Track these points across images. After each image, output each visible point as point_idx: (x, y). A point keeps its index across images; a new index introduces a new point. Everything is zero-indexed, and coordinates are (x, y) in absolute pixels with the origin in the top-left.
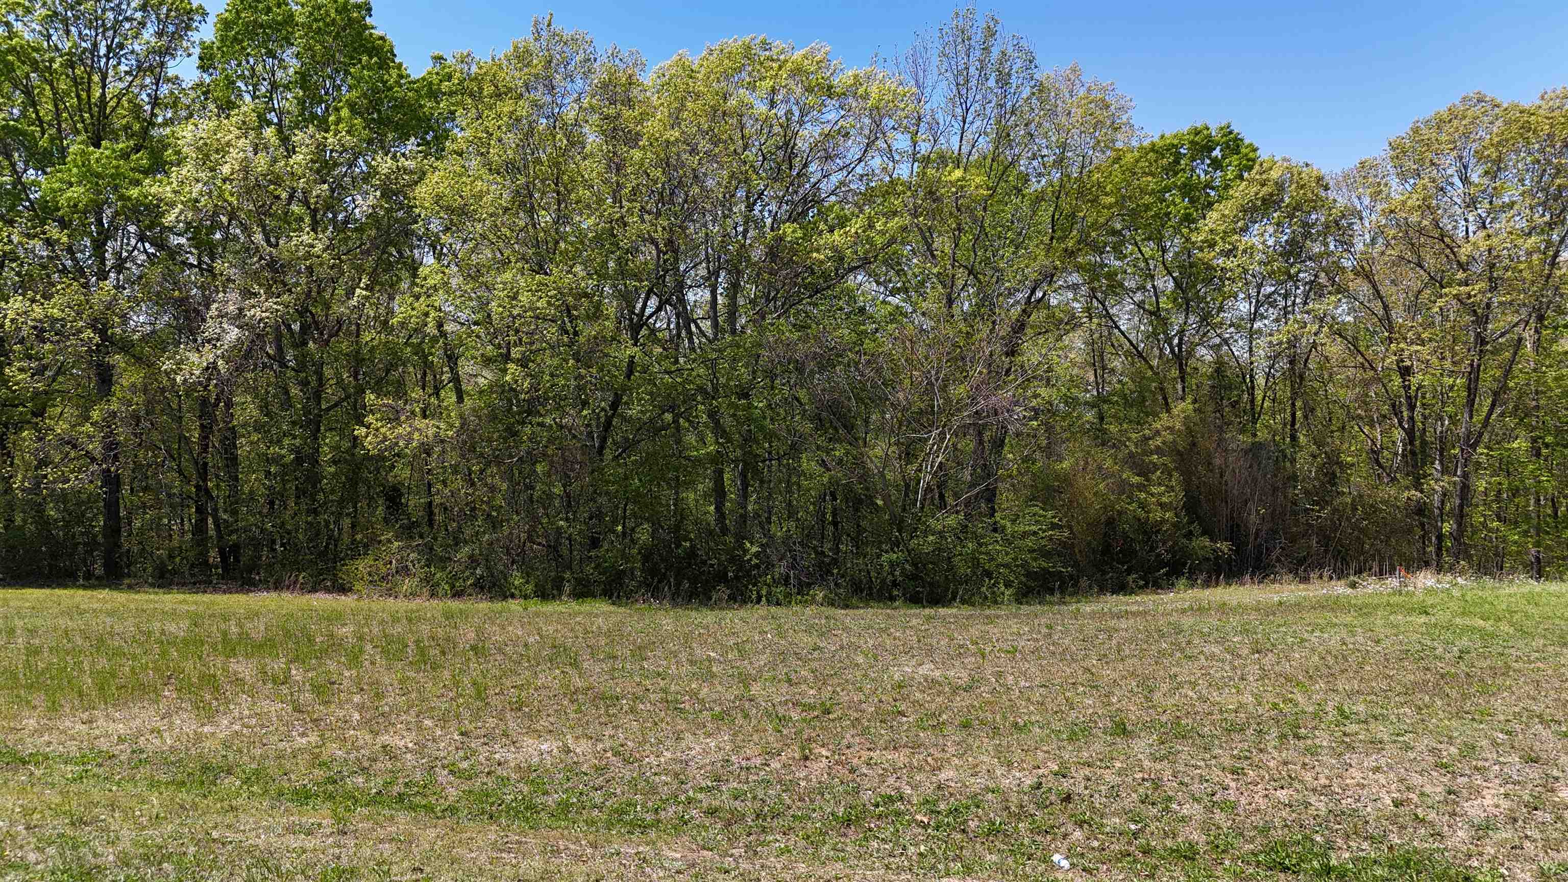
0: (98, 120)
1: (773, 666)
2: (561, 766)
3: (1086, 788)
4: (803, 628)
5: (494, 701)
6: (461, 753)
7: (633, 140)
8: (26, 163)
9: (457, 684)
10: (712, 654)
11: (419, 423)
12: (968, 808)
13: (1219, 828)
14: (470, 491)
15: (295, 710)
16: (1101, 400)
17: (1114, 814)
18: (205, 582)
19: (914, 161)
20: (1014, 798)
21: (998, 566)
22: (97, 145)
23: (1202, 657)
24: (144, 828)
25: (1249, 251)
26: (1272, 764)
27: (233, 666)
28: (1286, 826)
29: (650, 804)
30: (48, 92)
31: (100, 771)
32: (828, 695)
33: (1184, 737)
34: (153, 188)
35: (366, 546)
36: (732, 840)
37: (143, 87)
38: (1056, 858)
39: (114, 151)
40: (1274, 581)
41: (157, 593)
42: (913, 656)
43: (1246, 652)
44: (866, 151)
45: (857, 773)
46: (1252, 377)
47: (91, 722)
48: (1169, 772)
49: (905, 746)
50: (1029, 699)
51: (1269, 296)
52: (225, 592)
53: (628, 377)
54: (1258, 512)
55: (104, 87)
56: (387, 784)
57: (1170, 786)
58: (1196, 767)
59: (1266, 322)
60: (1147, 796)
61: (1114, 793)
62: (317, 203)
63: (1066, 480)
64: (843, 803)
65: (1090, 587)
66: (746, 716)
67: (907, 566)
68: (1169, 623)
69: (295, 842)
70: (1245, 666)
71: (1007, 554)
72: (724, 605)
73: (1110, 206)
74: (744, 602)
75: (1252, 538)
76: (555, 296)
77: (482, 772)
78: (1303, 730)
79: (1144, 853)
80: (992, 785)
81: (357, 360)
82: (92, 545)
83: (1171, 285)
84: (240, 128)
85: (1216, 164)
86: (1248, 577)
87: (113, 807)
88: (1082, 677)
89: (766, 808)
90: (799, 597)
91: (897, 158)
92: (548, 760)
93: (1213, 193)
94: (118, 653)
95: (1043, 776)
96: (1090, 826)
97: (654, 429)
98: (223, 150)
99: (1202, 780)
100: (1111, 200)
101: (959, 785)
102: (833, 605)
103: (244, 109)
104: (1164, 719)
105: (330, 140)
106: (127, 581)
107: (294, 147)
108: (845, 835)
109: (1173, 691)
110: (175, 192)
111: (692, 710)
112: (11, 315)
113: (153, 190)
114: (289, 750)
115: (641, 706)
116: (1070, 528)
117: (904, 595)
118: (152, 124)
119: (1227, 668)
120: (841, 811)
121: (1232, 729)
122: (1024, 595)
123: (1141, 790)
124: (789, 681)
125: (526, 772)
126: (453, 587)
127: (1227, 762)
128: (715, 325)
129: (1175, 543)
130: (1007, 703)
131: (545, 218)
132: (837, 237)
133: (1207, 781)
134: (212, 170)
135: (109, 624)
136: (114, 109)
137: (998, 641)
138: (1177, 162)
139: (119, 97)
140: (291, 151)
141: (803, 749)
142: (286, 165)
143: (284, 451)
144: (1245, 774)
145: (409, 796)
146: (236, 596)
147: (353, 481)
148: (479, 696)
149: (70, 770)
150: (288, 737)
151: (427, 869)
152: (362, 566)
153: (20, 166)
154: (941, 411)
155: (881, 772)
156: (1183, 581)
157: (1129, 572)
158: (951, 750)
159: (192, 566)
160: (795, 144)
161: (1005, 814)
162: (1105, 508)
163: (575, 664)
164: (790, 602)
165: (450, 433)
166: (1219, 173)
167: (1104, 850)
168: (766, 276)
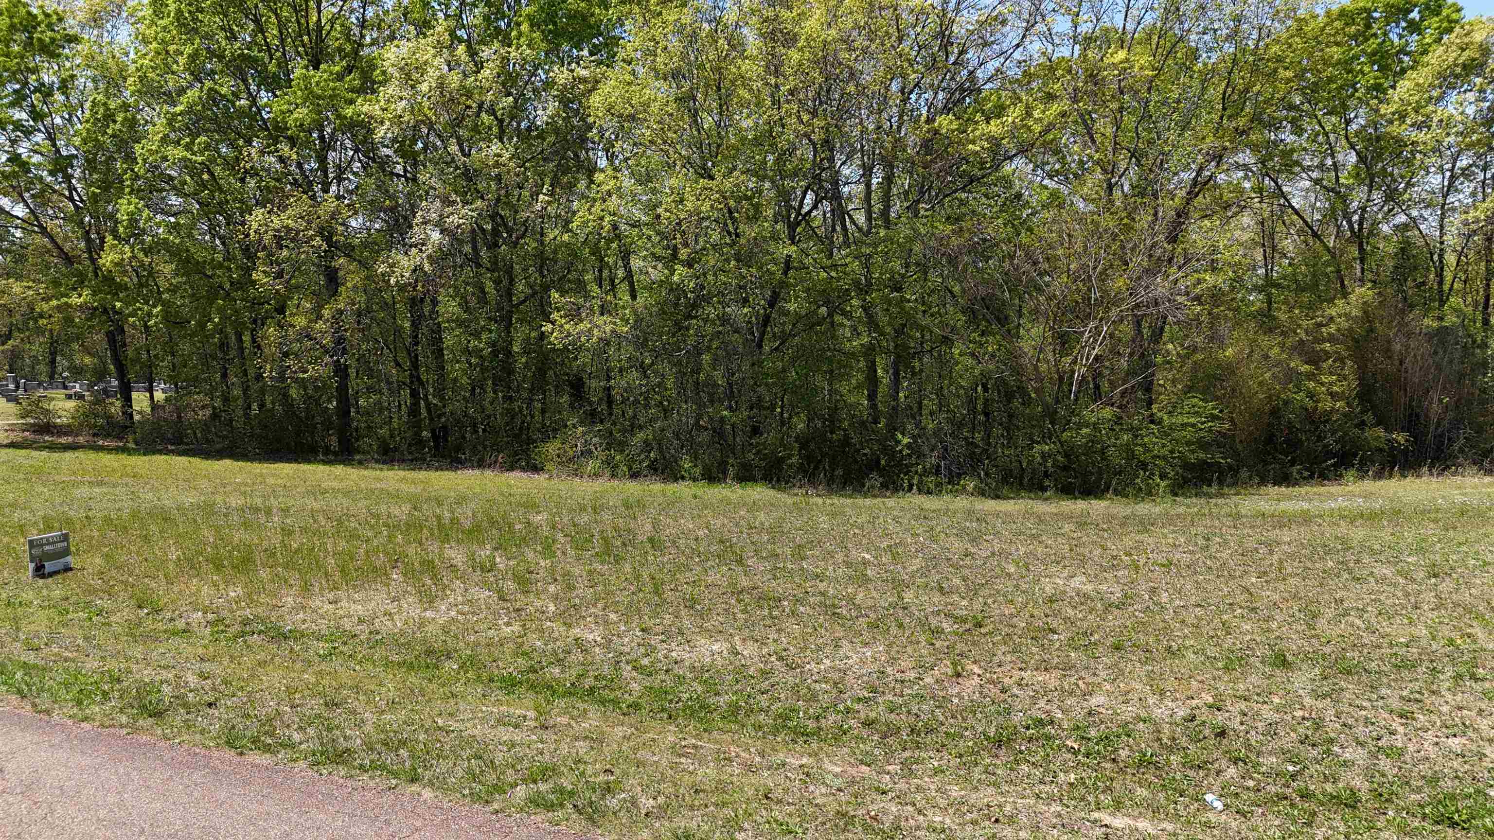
0: (316, 43)
1: (924, 572)
2: (730, 668)
3: (1242, 723)
4: (955, 531)
5: (669, 595)
6: (642, 650)
7: (791, 40)
8: (259, 86)
9: (638, 577)
10: (867, 556)
11: (599, 320)
12: (1119, 736)
13: (1383, 775)
14: (644, 382)
15: (500, 598)
16: (1269, 282)
17: (1270, 753)
18: (421, 459)
19: (1075, 43)
20: (1166, 729)
21: (1155, 457)
22: (316, 68)
23: (1372, 580)
24: (383, 712)
25: (1446, 124)
26: (1445, 709)
27: (449, 553)
28: (1457, 777)
29: (811, 711)
30: (273, 19)
31: (345, 649)
32: (980, 608)
33: (1349, 673)
34: (364, 107)
35: (555, 430)
36: (889, 755)
37: (352, 11)
38: (1209, 797)
39: (331, 73)
40: (1454, 474)
41: (381, 470)
42: (1065, 567)
43: (1422, 575)
44: (1024, 36)
45: (1009, 693)
46: (1441, 256)
47: (336, 602)
48: (1332, 712)
49: (1056, 668)
50: (1183, 621)
51: (1463, 170)
52: (437, 469)
53: (785, 273)
54: (1440, 401)
55: (319, 12)
56: (580, 676)
57: (1332, 727)
58: (1361, 708)
59: (1461, 196)
60: (1307, 737)
61: (1272, 730)
62: (503, 114)
63: (1230, 369)
64: (994, 723)
65: (1250, 478)
66: (900, 626)
67: (1059, 458)
68: (1337, 538)
69: (505, 734)
70: (1420, 592)
71: (1164, 446)
72: (876, 492)
73: (1288, 81)
74: (896, 490)
75: (1432, 428)
76: (717, 200)
77: (660, 670)
78: (1481, 670)
79: (1302, 797)
80: (1144, 714)
81: (542, 259)
82: (328, 425)
83: (1353, 158)
84: (435, 47)
85: (1414, 27)
86: (1426, 469)
87: (357, 689)
88: (1241, 598)
89: (921, 723)
90: (950, 487)
91: (1057, 41)
92: (719, 661)
93: (1406, 59)
94: (353, 536)
95: (1197, 707)
96: (1246, 764)
97: (810, 322)
98: (421, 69)
99: (1367, 721)
100: (1289, 74)
101: (1110, 712)
102: (983, 495)
103: (439, 29)
104: (1327, 650)
105: (513, 54)
106: (357, 457)
107: (482, 63)
108: (997, 756)
109: (1336, 620)
110: (384, 110)
111: (848, 617)
112: (255, 226)
113: (365, 109)
114: (497, 639)
115: (802, 609)
116: (1232, 420)
117: (1055, 485)
118: (361, 45)
119: (1400, 594)
120: (992, 733)
121: (1403, 665)
122: (1179, 488)
123: (1301, 730)
124: (941, 589)
125: (699, 671)
126: (630, 469)
127: (1396, 704)
128: (869, 218)
129: (1346, 434)
130: (1161, 625)
131: (708, 122)
132: (994, 128)
133: (1373, 724)
134: (413, 87)
135: (345, 505)
136: (329, 33)
137: (1152, 552)
138: (1368, 26)
139: (332, 21)
140: (479, 66)
141: (954, 664)
142: (476, 80)
143: (481, 344)
144: (1414, 719)
145: (599, 688)
146: (446, 473)
147: (542, 372)
148: (656, 592)
149: (322, 647)
150: (495, 626)
151: (617, 771)
152: (552, 448)
153: (253, 88)
154: (1099, 303)
155: (1032, 694)
156: (1352, 472)
157: (1293, 463)
158: (1103, 674)
159: (410, 445)
160: (952, 32)
161: (1156, 745)
162: (1270, 397)
163: (740, 561)
164: (941, 491)
165: (625, 329)
166: (1415, 37)
167: (1259, 790)
168: (921, 170)
